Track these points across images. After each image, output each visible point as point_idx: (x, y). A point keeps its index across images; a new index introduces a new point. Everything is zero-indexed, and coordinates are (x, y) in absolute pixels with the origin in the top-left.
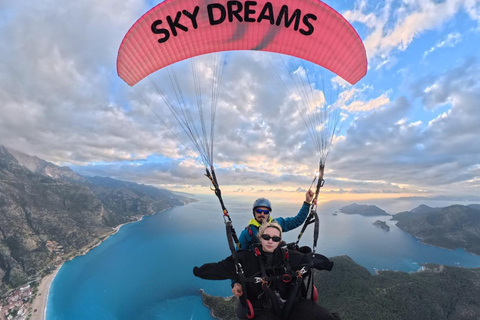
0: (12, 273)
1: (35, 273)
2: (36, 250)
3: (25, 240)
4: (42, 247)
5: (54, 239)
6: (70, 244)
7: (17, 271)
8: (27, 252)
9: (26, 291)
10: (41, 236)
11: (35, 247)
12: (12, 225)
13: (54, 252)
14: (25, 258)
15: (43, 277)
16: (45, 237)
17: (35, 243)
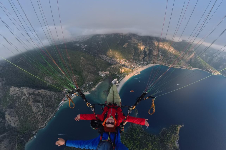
0: (146, 57)
1: (151, 61)
2: (155, 56)
3: (154, 51)
4: (158, 56)
5: (163, 56)
6: (167, 60)
7: (147, 58)
8: (153, 55)
9: (145, 63)
10: (159, 52)
11: (156, 55)
12: (152, 46)
13: (160, 59)
14: (151, 56)
15: (152, 63)
16: (160, 54)
17: (156, 54)
